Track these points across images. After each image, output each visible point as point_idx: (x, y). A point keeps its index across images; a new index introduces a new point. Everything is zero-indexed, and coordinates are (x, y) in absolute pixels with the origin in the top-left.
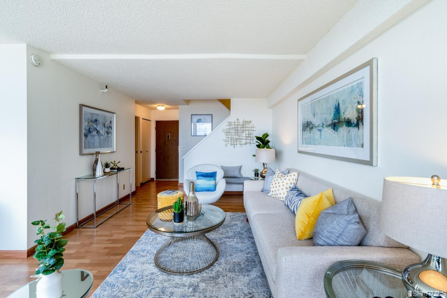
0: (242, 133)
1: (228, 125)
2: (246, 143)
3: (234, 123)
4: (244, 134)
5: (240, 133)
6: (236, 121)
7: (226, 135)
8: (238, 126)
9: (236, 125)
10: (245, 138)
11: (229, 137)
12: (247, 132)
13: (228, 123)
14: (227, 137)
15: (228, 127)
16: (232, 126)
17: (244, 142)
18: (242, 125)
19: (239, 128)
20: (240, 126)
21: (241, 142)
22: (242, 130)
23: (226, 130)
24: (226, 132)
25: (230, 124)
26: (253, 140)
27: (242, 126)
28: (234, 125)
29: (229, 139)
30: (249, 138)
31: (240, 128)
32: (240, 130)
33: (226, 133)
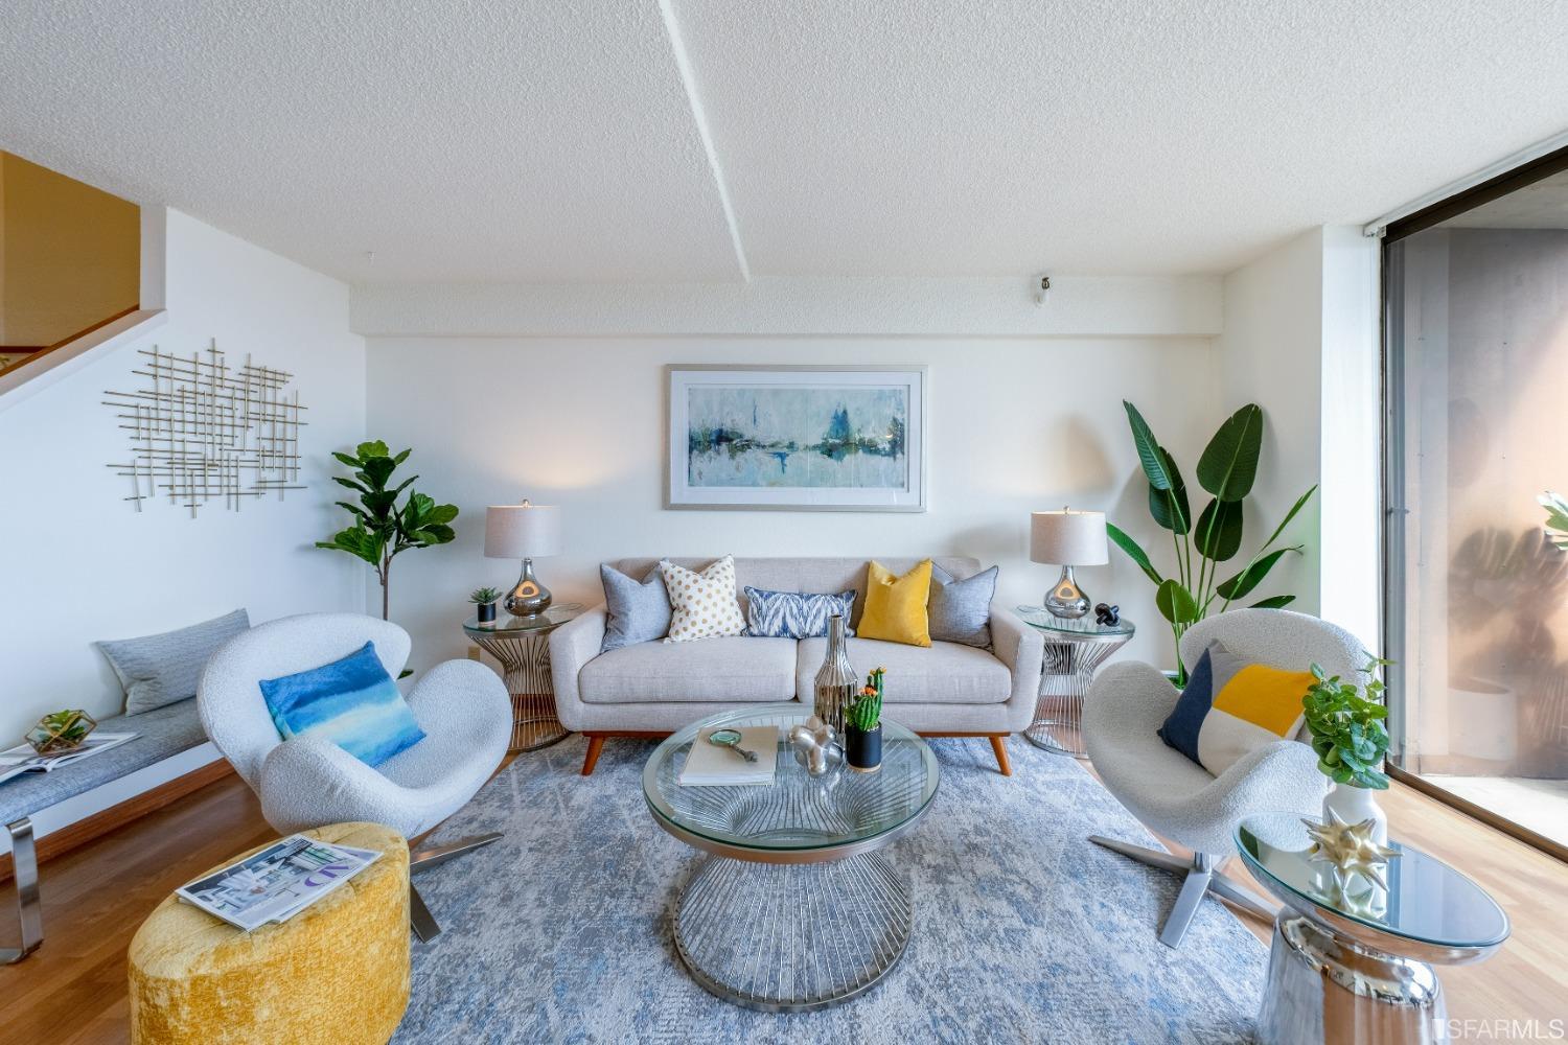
0: (238, 431)
1: (151, 370)
2: (260, 488)
3: (190, 367)
4: (251, 435)
5: (227, 431)
6: (206, 358)
7: (133, 433)
8: (218, 391)
9: (201, 379)
10: (251, 456)
11: (156, 445)
12: (266, 430)
13: (150, 359)
14: (143, 444)
15: (147, 384)
16: (177, 385)
17: (247, 478)
18: (238, 385)
19: (219, 401)
20: (228, 392)
21: (233, 481)
22: (238, 414)
23: (133, 401)
24: (132, 412)
25: (158, 364)
26: (294, 468)
27: (239, 394)
28: (191, 377)
29: (155, 463)
30: (278, 462)
31: (226, 403)
32: (227, 412)
33: (132, 422)
